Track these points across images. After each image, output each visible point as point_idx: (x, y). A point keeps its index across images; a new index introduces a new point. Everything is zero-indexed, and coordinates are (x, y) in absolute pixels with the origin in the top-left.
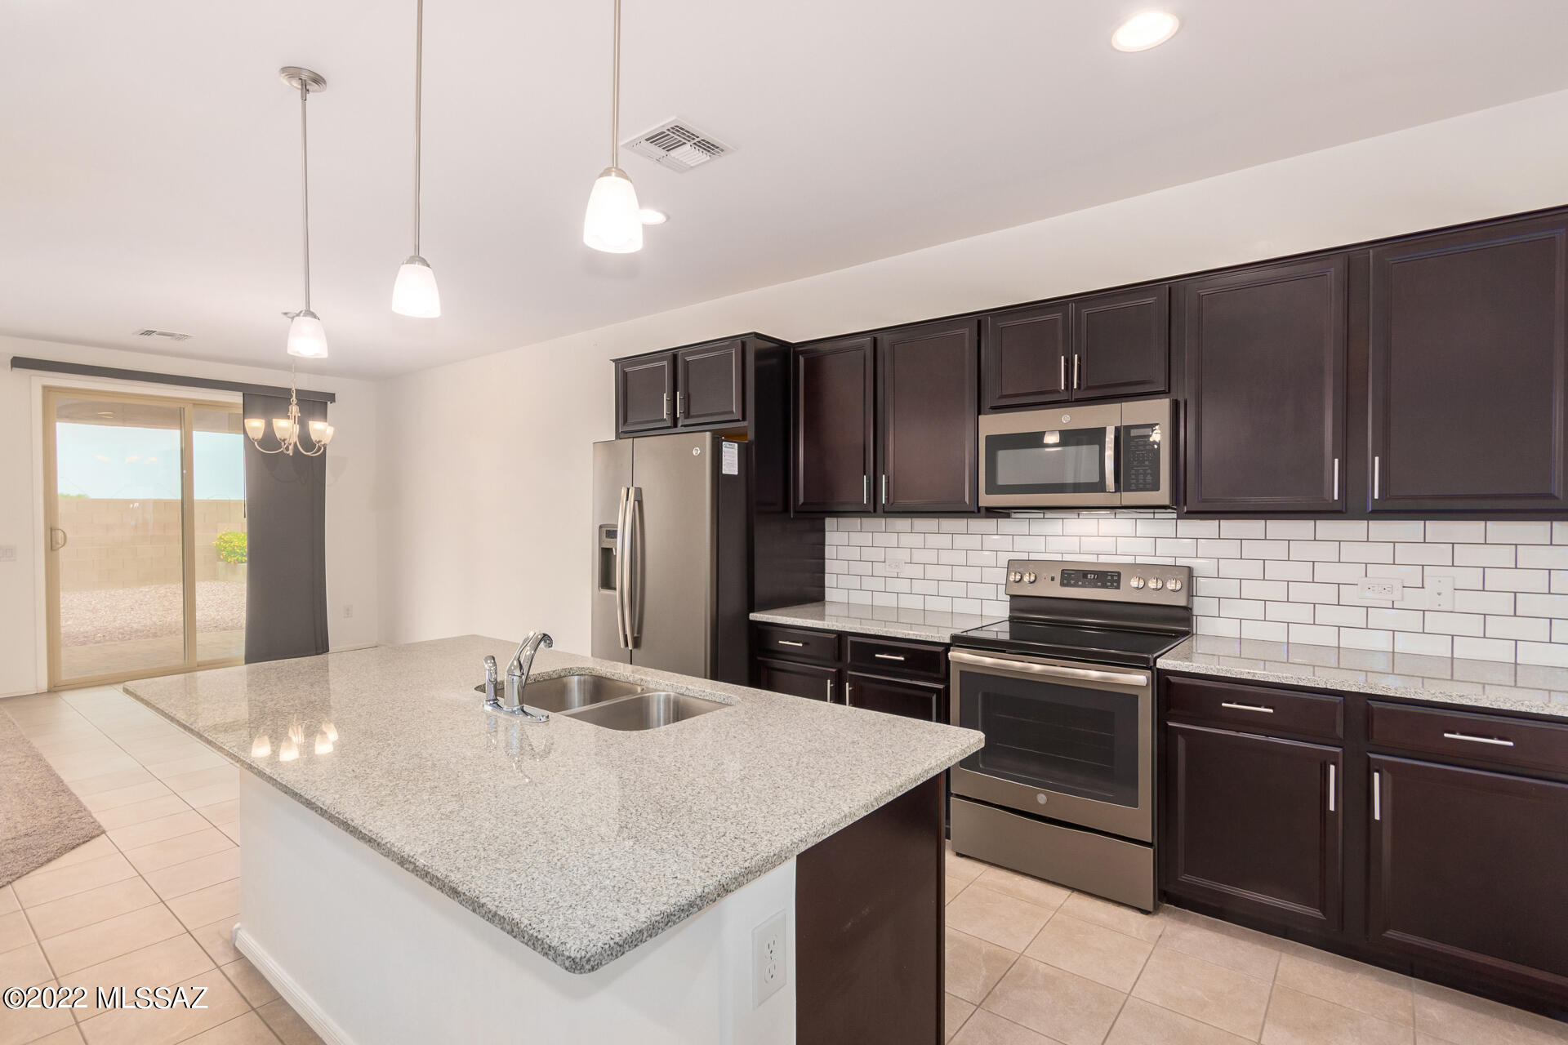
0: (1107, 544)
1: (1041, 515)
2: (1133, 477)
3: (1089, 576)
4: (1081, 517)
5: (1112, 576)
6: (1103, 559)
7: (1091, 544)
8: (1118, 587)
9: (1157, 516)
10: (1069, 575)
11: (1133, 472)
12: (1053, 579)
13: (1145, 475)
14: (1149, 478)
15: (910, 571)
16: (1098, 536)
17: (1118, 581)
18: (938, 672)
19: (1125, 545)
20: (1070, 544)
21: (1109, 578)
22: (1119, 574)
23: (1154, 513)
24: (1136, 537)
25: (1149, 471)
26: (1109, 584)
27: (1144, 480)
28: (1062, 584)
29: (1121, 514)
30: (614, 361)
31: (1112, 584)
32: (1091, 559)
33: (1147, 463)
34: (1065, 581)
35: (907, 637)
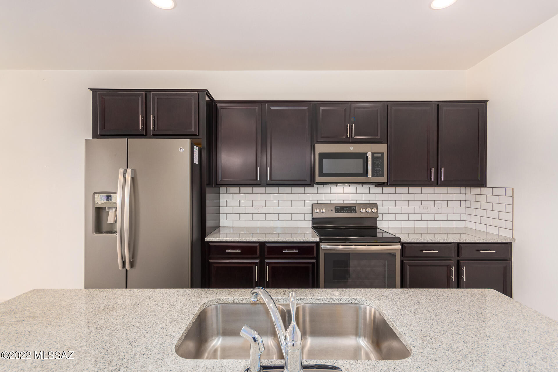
0: (346, 196)
1: (322, 186)
2: (375, 171)
3: (345, 208)
4: (337, 186)
5: (353, 208)
6: (345, 202)
7: (341, 196)
8: (356, 212)
9: (364, 186)
10: (338, 208)
11: (375, 170)
12: (332, 210)
13: (379, 171)
14: (381, 172)
15: (265, 210)
16: (344, 193)
17: (356, 210)
18: (313, 254)
19: (353, 196)
20: (334, 196)
21: (352, 209)
22: (355, 207)
23: (362, 185)
24: (356, 193)
25: (380, 170)
26: (352, 211)
27: (379, 173)
28: (336, 212)
29: (352, 185)
30: (91, 89)
31: (353, 212)
32: (341, 202)
33: (380, 167)
34: (337, 211)
35: (299, 241)
